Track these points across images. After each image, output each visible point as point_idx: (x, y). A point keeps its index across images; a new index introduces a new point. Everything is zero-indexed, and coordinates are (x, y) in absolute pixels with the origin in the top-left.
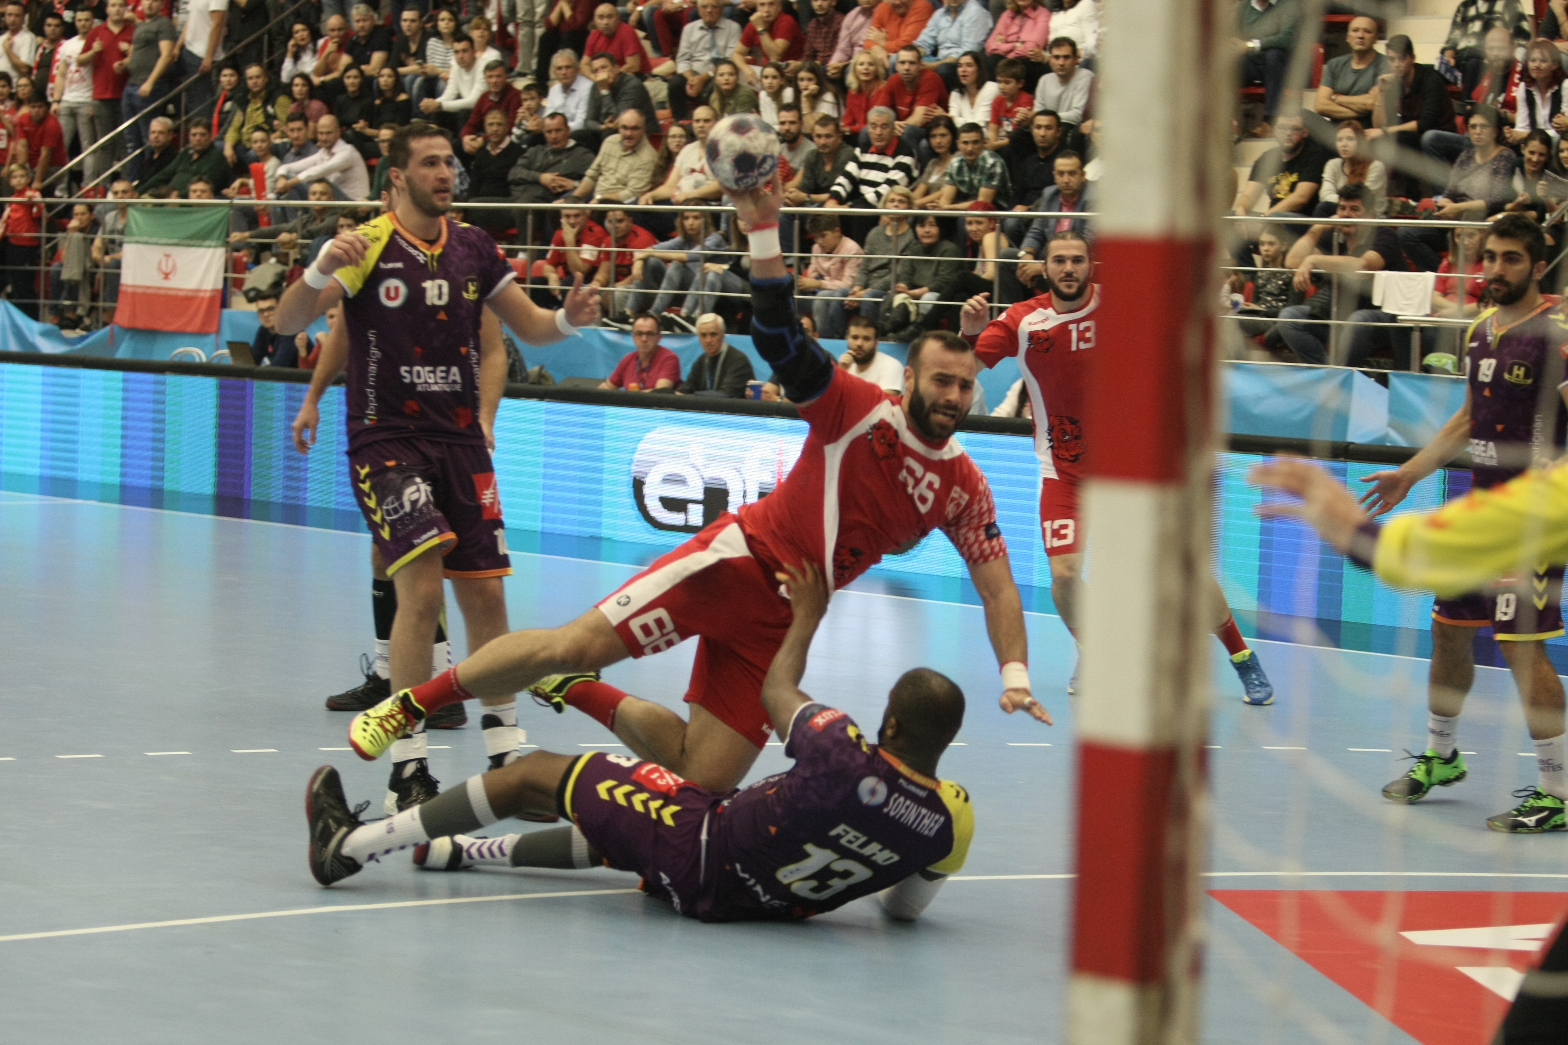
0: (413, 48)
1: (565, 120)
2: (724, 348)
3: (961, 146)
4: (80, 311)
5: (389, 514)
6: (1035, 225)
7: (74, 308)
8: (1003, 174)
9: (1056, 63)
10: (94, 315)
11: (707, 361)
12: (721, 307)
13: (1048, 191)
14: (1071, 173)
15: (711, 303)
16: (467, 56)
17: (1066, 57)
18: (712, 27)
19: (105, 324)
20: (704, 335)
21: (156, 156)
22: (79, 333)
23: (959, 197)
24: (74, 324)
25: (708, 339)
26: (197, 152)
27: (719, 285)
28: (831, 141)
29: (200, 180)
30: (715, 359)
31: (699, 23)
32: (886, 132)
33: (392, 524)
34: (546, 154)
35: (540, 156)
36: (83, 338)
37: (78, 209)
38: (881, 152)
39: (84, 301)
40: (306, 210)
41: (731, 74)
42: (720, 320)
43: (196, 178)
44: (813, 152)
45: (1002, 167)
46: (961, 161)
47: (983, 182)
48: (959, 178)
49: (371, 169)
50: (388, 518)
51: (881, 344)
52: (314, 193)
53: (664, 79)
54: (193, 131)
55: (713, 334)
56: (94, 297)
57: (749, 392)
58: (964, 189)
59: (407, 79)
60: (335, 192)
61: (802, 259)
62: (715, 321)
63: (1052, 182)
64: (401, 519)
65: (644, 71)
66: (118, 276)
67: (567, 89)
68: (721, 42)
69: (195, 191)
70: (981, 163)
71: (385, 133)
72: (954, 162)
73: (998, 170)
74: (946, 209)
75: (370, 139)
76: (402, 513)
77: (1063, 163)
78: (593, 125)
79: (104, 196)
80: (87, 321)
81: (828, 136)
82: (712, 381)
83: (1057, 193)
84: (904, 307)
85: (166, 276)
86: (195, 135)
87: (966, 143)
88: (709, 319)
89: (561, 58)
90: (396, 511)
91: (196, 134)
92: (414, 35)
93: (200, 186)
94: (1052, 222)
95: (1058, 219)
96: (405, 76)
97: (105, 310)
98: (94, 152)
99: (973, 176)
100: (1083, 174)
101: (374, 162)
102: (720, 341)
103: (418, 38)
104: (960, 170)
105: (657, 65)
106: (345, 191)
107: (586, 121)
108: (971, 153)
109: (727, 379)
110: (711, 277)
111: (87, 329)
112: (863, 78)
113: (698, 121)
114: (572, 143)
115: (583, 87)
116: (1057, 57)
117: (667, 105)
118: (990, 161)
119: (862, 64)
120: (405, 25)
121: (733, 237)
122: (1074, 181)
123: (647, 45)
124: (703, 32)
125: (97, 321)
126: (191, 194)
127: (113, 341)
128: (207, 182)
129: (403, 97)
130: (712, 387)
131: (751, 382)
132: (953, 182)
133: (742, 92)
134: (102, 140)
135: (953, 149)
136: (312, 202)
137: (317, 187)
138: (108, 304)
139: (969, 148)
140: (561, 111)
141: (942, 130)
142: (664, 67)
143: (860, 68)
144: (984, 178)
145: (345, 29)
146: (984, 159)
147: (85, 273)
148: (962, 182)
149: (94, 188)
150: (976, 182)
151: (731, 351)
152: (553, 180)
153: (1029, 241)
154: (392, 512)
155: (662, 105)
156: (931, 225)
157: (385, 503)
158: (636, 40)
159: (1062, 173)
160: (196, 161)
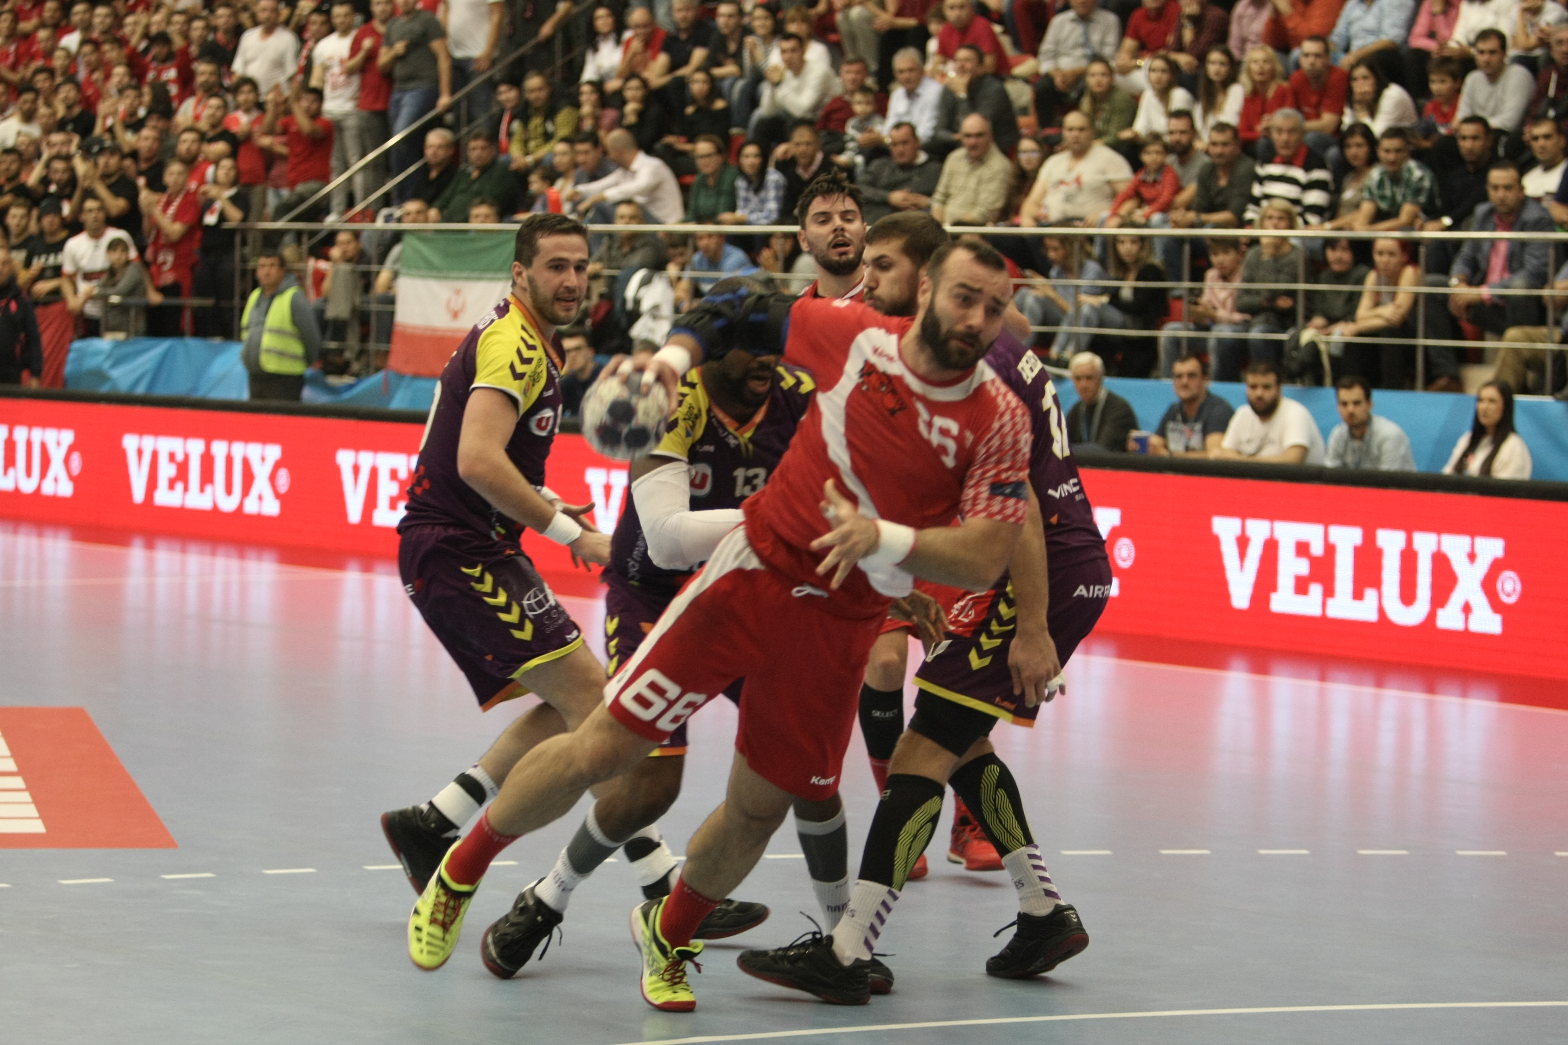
0: (732, 47)
1: (912, 129)
2: (1102, 395)
3: (1382, 154)
4: (348, 355)
5: (533, 610)
6: (1466, 250)
7: (340, 351)
8: (1431, 190)
9: (1481, 59)
10: (364, 359)
11: (1083, 409)
12: (1096, 345)
13: (1481, 209)
14: (1507, 187)
15: (1084, 341)
16: (795, 56)
17: (1492, 52)
18: (1084, 19)
19: (378, 370)
20: (1078, 378)
21: (433, 174)
22: (347, 380)
23: (1379, 216)
24: (342, 369)
25: (1084, 383)
26: (478, 168)
27: (1095, 320)
28: (1228, 150)
29: (482, 202)
30: (1091, 407)
31: (1070, 14)
32: (1294, 138)
33: (535, 621)
34: (893, 171)
35: (886, 172)
36: (350, 387)
37: (342, 237)
38: (1288, 162)
39: (353, 342)
40: (611, 235)
41: (1103, 74)
42: (1098, 361)
43: (478, 200)
44: (1206, 166)
45: (1432, 182)
46: (1382, 174)
47: (1409, 198)
48: (1381, 192)
49: (685, 189)
50: (530, 614)
51: (1286, 388)
52: (622, 217)
53: (1026, 80)
54: (473, 144)
55: (1089, 378)
56: (364, 338)
57: (1132, 445)
58: (1384, 205)
59: (726, 84)
60: (644, 216)
61: (1191, 290)
62: (1091, 363)
63: (1485, 198)
64: (547, 612)
65: (1002, 71)
66: (392, 314)
67: (912, 94)
68: (1095, 37)
69: (477, 216)
70: (1406, 175)
71: (703, 147)
72: (1375, 174)
73: (1427, 184)
74: (1361, 232)
75: (683, 154)
76: (547, 606)
77: (1498, 176)
78: (945, 135)
79: (373, 220)
80: (356, 367)
81: (1224, 144)
82: (1089, 433)
83: (1491, 212)
84: (1313, 346)
85: (455, 315)
86: (474, 149)
87: (1387, 151)
88: (1086, 360)
89: (903, 59)
90: (540, 604)
91: (476, 150)
92: (733, 32)
93: (482, 210)
94: (1486, 247)
95: (1493, 242)
96: (722, 79)
97: (378, 353)
98: (365, 168)
99: (1395, 189)
100: (1521, 188)
101: (688, 179)
102: (1099, 384)
103: (736, 36)
104: (1381, 184)
105: (1018, 63)
106: (657, 213)
107: (936, 129)
108: (1393, 163)
109: (1107, 429)
110: (1085, 310)
111: (357, 375)
112: (1258, 78)
113: (1071, 129)
114: (922, 157)
115: (931, 91)
116: (1482, 52)
117: (1032, 110)
118: (1417, 173)
119: (1256, 61)
120: (721, 21)
121: (1111, 262)
122: (1511, 196)
123: (1006, 42)
124: (1073, 25)
125: (368, 366)
126: (472, 219)
127: (388, 390)
128: (491, 205)
129: (720, 104)
130: (1089, 440)
131: (1134, 434)
132: (1372, 198)
133: (1118, 97)
134: (371, 156)
135: (1372, 159)
136: (619, 227)
137: (624, 210)
138: (383, 347)
139: (1391, 157)
140: (906, 119)
141: (1358, 139)
142: (1025, 67)
143: (1255, 67)
144: (1409, 193)
145: (651, 25)
146: (1410, 171)
147: (354, 311)
148: (1383, 197)
149: (362, 212)
150: (1399, 198)
151: (1112, 398)
152: (905, 200)
153: (1458, 267)
154: (536, 607)
155: (1024, 111)
156: (1344, 249)
157: (526, 597)
158: (993, 36)
159: (1496, 187)
160: (476, 180)
